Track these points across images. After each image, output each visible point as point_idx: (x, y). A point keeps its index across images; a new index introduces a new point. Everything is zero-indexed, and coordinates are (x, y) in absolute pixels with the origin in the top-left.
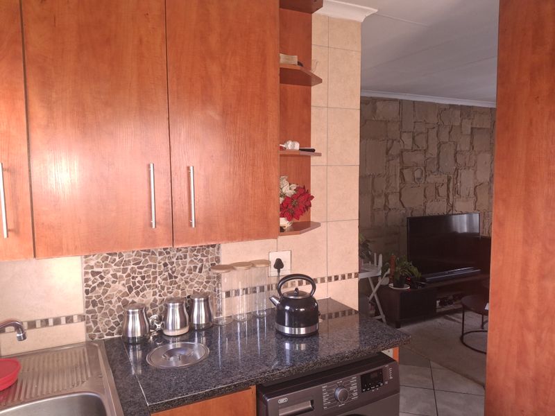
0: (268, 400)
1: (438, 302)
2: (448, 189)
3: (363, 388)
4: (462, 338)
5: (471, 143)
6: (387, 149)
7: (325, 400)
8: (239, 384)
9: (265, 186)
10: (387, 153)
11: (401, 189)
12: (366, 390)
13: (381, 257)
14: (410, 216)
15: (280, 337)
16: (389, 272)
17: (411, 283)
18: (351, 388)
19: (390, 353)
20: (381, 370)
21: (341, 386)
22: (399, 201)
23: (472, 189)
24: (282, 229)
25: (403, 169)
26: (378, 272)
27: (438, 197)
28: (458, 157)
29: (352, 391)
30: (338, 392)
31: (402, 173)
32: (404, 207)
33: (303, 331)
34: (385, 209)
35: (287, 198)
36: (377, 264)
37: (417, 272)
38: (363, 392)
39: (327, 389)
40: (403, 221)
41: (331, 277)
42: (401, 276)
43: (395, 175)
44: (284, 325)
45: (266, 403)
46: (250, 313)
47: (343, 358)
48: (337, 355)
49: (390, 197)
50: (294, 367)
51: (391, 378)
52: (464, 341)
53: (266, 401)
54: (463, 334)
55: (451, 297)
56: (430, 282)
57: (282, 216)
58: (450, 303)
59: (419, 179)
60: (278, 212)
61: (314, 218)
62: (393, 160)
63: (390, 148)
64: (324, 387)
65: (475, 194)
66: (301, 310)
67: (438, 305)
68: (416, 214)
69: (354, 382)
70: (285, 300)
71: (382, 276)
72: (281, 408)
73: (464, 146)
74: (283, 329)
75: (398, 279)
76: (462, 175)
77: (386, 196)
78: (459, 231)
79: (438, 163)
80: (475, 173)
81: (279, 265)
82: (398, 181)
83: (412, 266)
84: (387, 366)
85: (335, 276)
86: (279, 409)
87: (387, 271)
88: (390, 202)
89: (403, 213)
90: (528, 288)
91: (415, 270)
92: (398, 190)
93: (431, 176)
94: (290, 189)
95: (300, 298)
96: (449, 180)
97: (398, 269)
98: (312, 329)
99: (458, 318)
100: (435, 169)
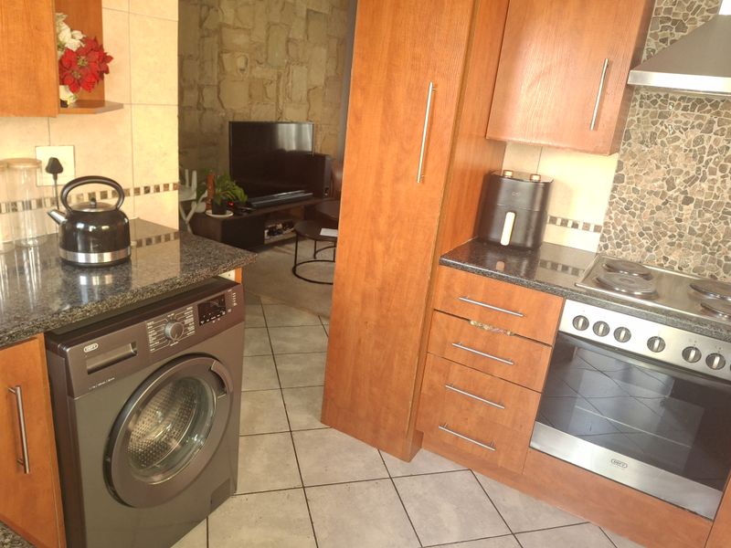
0: (68, 350)
1: (266, 231)
2: (278, 88)
3: (201, 319)
4: (294, 270)
5: (306, 31)
6: (200, 17)
7: (151, 340)
8: (17, 334)
9: (29, 21)
10: (201, 26)
11: (219, 82)
12: (205, 322)
13: (195, 174)
14: (231, 120)
15: (70, 269)
16: (205, 195)
17: (235, 209)
18: (186, 322)
19: (231, 275)
20: (223, 296)
21: (173, 320)
22: (216, 98)
23: (305, 93)
24: (64, 104)
25: (222, 52)
26: (192, 194)
27: (266, 99)
28: (291, 47)
29: (188, 325)
30: (169, 329)
31: (219, 57)
32: (223, 107)
33: (107, 257)
34: (199, 109)
35: (69, 52)
36: (190, 185)
37: (243, 195)
38: (201, 324)
39: (154, 326)
40: (222, 126)
41: (139, 189)
42: (222, 200)
43: (212, 60)
44: (76, 250)
45: (64, 354)
46: (10, 243)
47: (174, 284)
48: (165, 281)
49: (206, 91)
50: (104, 302)
51: (235, 304)
52: (297, 273)
53: (65, 352)
54: (296, 265)
55: (280, 226)
56: (259, 208)
57: (62, 82)
58: (279, 232)
59: (242, 70)
60: (54, 74)
61: (110, 96)
62: (208, 36)
63: (206, 18)
64: (150, 324)
65: (308, 100)
66: (104, 228)
67: (266, 235)
68: (238, 119)
69: (189, 315)
70: (74, 216)
71: (197, 200)
72: (88, 358)
73: (297, 33)
74: (75, 257)
75: (219, 203)
76: (295, 72)
77: (200, 89)
78: (287, 148)
79: (267, 53)
80: (308, 72)
81: (55, 167)
82: (216, 71)
83: (237, 187)
84: (230, 290)
85: (145, 188)
86: (86, 359)
87: (204, 193)
88: (205, 99)
89: (223, 117)
90: (381, 193)
91: (239, 192)
92: (216, 83)
93: (258, 68)
94: (73, 37)
95: (100, 210)
96: (279, 77)
97: (219, 191)
98: (121, 254)
99: (289, 249)
100: (264, 60)
